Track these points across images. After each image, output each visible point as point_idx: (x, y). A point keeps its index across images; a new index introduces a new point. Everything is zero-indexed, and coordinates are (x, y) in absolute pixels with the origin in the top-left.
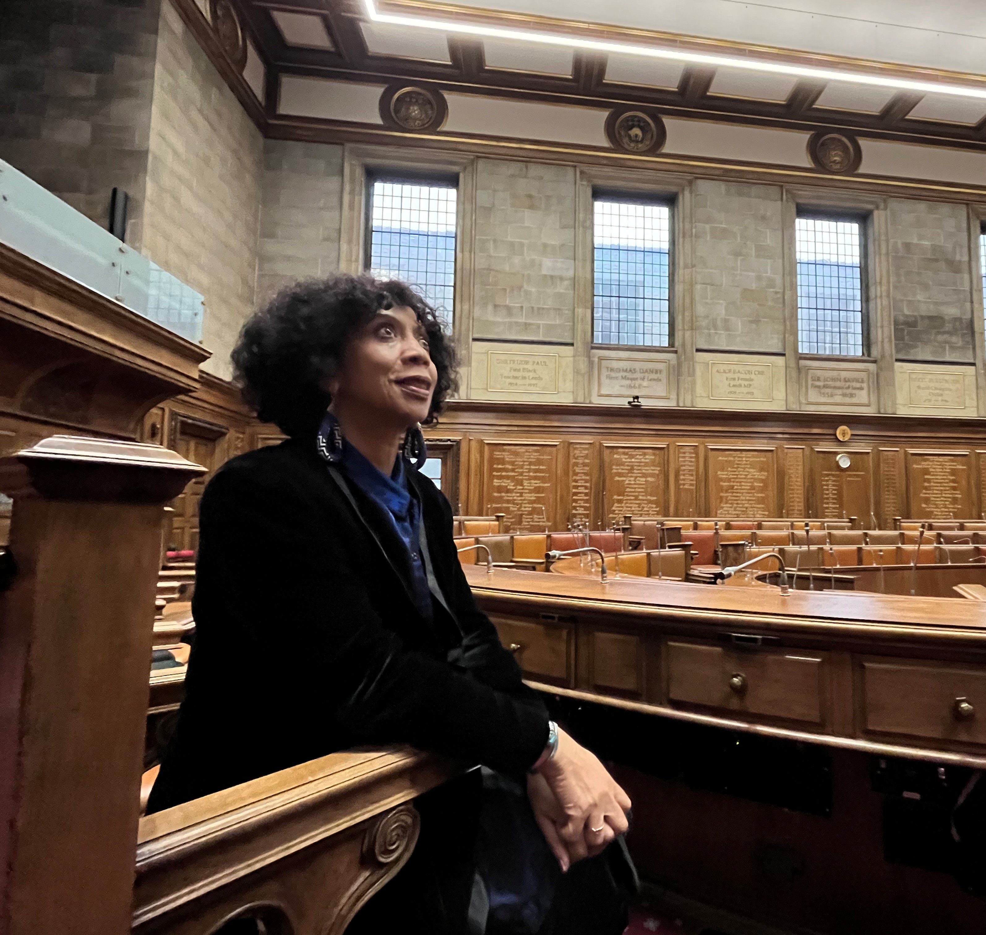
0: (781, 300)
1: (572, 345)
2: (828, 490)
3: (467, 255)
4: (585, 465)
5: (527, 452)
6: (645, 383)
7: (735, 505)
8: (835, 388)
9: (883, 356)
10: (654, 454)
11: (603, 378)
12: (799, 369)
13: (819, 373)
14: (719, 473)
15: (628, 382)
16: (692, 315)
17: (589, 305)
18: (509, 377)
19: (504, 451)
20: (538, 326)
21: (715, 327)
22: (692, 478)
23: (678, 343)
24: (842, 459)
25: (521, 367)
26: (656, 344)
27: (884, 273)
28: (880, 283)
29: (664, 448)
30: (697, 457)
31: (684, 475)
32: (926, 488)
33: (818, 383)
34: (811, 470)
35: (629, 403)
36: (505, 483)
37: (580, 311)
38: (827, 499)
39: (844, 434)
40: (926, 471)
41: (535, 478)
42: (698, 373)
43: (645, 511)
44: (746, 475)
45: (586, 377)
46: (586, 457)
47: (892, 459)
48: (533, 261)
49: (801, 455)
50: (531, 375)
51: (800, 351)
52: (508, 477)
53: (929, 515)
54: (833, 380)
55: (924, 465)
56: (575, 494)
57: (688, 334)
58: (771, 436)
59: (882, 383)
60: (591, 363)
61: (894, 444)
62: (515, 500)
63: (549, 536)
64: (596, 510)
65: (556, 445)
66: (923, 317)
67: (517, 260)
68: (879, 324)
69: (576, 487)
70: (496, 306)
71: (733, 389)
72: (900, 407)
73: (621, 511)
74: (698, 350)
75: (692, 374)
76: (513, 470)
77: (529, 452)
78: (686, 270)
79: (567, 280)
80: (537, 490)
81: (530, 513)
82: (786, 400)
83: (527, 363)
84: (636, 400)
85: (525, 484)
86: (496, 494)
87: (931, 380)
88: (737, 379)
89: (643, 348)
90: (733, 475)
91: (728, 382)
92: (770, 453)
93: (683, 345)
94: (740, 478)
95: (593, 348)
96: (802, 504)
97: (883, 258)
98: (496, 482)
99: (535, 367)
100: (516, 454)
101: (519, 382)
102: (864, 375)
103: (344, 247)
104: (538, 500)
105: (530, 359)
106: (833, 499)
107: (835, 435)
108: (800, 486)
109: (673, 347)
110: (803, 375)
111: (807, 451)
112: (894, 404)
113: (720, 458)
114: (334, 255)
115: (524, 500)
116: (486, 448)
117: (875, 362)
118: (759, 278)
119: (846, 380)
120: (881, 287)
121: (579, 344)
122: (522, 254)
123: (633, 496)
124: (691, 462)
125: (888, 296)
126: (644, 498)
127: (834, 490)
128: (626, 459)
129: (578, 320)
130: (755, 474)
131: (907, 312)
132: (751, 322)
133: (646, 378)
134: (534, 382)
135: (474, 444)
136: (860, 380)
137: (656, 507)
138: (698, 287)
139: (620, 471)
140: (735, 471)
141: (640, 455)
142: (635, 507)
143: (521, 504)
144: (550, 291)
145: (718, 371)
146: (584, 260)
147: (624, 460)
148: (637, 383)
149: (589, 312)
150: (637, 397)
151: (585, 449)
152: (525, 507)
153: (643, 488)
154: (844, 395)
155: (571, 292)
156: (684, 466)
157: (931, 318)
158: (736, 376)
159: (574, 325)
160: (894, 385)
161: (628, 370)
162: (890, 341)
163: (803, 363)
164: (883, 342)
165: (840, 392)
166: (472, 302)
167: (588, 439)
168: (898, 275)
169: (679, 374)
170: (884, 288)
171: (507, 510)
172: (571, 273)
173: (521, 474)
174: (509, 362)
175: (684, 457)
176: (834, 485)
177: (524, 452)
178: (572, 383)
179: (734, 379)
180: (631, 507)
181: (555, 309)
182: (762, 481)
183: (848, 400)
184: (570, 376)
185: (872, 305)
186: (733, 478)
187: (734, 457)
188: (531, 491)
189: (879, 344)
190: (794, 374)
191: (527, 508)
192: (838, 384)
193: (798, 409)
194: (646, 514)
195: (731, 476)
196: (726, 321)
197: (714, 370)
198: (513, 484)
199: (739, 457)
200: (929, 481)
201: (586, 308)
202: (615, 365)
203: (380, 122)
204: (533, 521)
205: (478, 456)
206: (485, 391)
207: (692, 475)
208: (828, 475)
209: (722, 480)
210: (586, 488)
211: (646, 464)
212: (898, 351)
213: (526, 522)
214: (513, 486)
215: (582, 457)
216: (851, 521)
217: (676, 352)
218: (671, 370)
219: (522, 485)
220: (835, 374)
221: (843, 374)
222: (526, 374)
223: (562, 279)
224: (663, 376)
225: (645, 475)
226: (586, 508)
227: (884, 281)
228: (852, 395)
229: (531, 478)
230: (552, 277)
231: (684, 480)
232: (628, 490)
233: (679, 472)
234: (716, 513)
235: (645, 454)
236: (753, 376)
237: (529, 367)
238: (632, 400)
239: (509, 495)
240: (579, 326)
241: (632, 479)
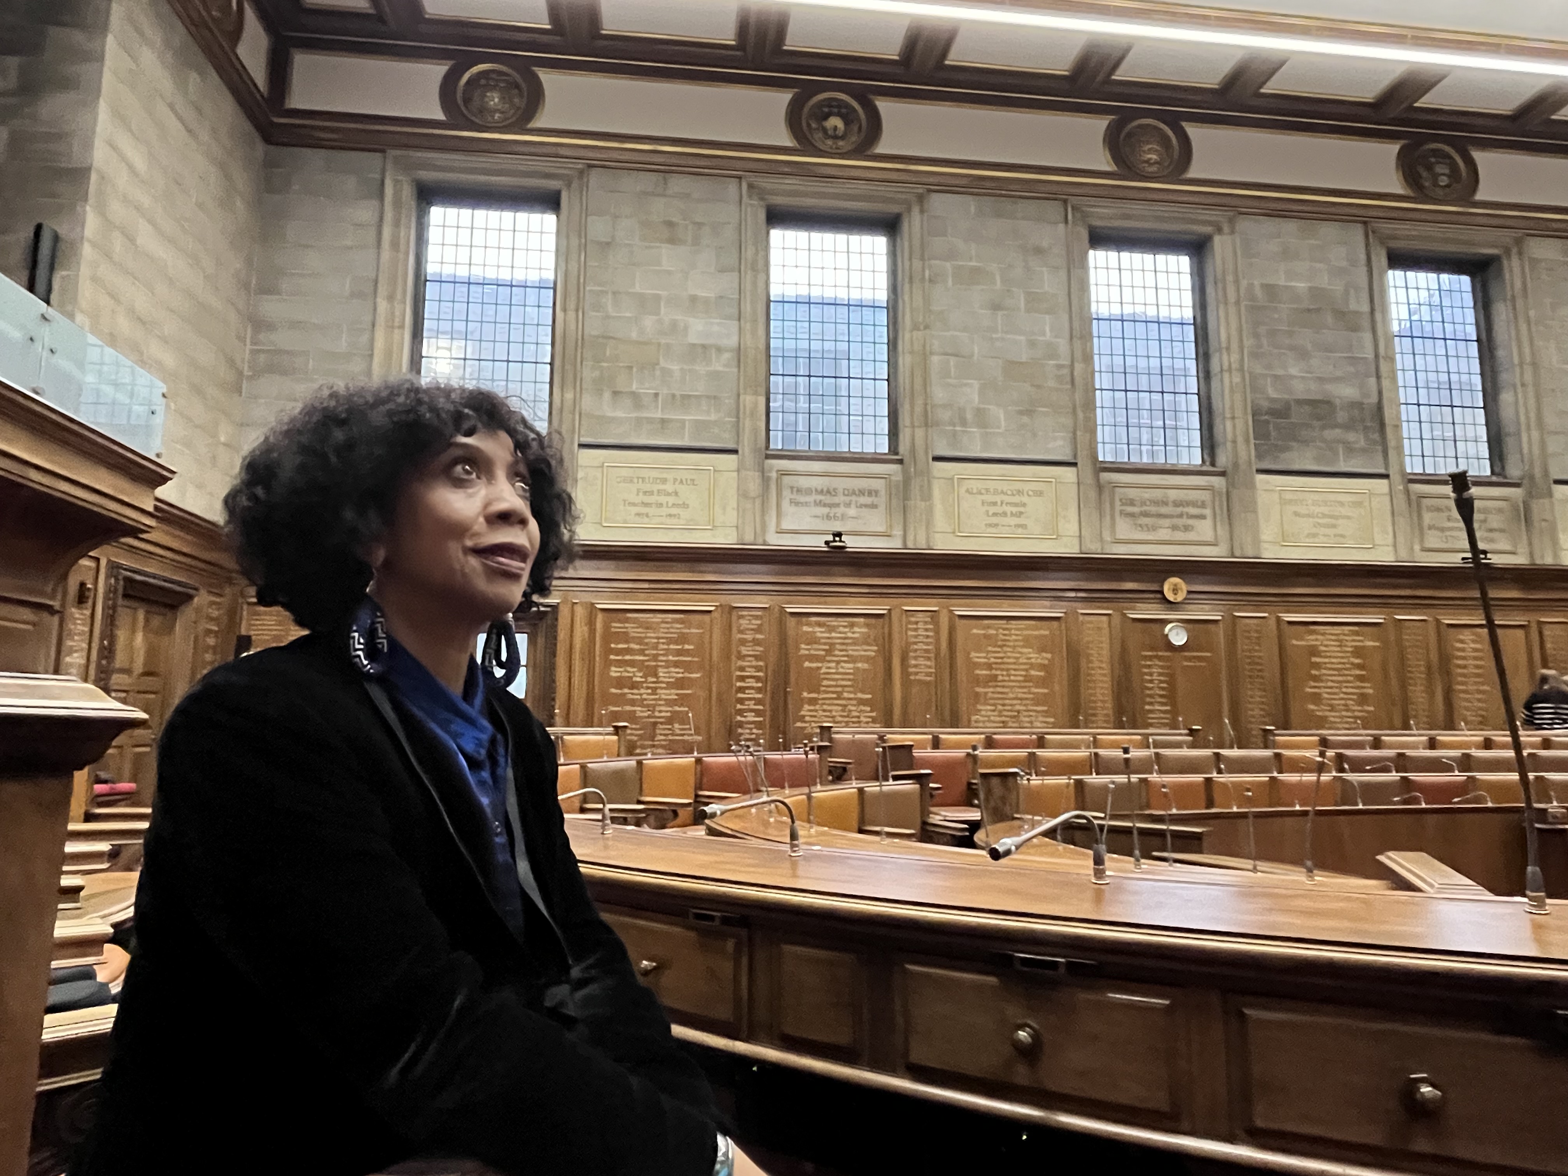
0: (1068, 379)
1: (735, 452)
2: (1151, 681)
3: (571, 314)
4: (756, 642)
5: (663, 622)
6: (852, 512)
7: (1000, 707)
8: (1160, 516)
9: (1236, 465)
10: (867, 625)
11: (785, 504)
12: (1100, 487)
13: (1132, 493)
14: (973, 654)
15: (826, 510)
16: (926, 404)
17: (763, 390)
18: (634, 504)
19: (627, 620)
20: (683, 422)
21: (964, 422)
22: (929, 663)
23: (904, 448)
24: (1174, 632)
25: (656, 487)
26: (869, 449)
27: (1234, 333)
28: (1228, 349)
29: (883, 615)
30: (937, 631)
31: (916, 658)
32: (1316, 679)
33: (1130, 509)
34: (1124, 650)
35: (827, 543)
36: (628, 672)
37: (748, 399)
38: (1151, 696)
39: (1175, 591)
40: (1313, 651)
41: (676, 664)
42: (936, 493)
43: (853, 717)
44: (1017, 658)
45: (758, 502)
46: (758, 630)
47: (1257, 631)
48: (674, 325)
49: (1106, 625)
50: (671, 500)
51: (1101, 459)
52: (632, 663)
53: (1321, 722)
54: (1156, 503)
55: (1311, 640)
56: (741, 690)
57: (920, 433)
58: (1056, 595)
59: (1236, 507)
60: (765, 480)
61: (1258, 607)
62: (646, 700)
63: (699, 761)
64: (774, 718)
65: (710, 612)
66: (1299, 402)
67: (649, 322)
68: (1228, 415)
69: (742, 679)
70: (616, 393)
71: (994, 520)
72: (1266, 545)
73: (815, 716)
74: (937, 459)
75: (927, 496)
76: (642, 652)
77: (667, 623)
78: (915, 333)
79: (727, 351)
80: (680, 683)
81: (670, 721)
82: (1080, 536)
83: (664, 481)
84: (837, 539)
85: (661, 674)
86: (613, 690)
87: (1315, 503)
88: (999, 503)
89: (848, 455)
90: (995, 658)
91: (986, 508)
92: (1055, 624)
93: (913, 450)
94: (1008, 663)
95: (768, 457)
96: (1109, 705)
97: (1232, 310)
98: (615, 671)
99: (678, 486)
100: (648, 627)
101: (651, 511)
102: (1205, 496)
103: (383, 305)
104: (682, 700)
105: (669, 476)
106: (1161, 696)
107: (1162, 592)
108: (1104, 675)
109: (897, 454)
110: (1106, 496)
111: (1117, 620)
112: (1257, 541)
113: (975, 631)
114: (368, 318)
115: (660, 699)
116: (600, 617)
117: (1223, 474)
118: (1032, 344)
119: (1177, 504)
120: (1229, 355)
121: (746, 449)
122: (658, 314)
123: (833, 692)
124: (928, 637)
125: (1241, 369)
126: (852, 696)
127: (1161, 682)
128: (822, 632)
129: (744, 413)
130: (1032, 655)
131: (1272, 393)
132: (1021, 413)
133: (853, 503)
134: (674, 511)
135: (580, 611)
136: (1199, 503)
137: (871, 711)
138: (935, 359)
139: (812, 652)
140: (999, 652)
141: (845, 627)
142: (836, 710)
143: (654, 706)
144: (701, 368)
145: (967, 491)
146: (755, 321)
147: (819, 635)
148: (839, 511)
149: (762, 400)
150: (839, 535)
151: (756, 617)
152: (660, 711)
153: (849, 680)
154: (1174, 528)
155: (735, 370)
156: (915, 643)
157: (1313, 403)
158: (998, 499)
159: (738, 422)
160: (1255, 512)
161: (825, 490)
162: (1247, 441)
163: (1105, 476)
164: (1234, 442)
165: (1167, 522)
166: (578, 389)
167: (762, 602)
168: (1256, 336)
169: (906, 498)
170: (1235, 357)
171: (632, 717)
172: (733, 341)
173: (655, 658)
174: (636, 480)
175: (916, 630)
176: (1160, 674)
177: (658, 623)
178: (735, 513)
179: (995, 504)
180: (830, 711)
181: (708, 397)
182: (1042, 667)
183: (1180, 536)
184: (733, 503)
185: (1215, 384)
186: (996, 663)
187: (997, 629)
188: (670, 686)
189: (1229, 445)
190: (1093, 494)
191: (664, 712)
192: (1164, 510)
193: (1099, 551)
194: (853, 722)
195: (993, 660)
196: (979, 413)
197: (963, 490)
198: (641, 674)
199: (1004, 629)
200: (1317, 666)
201: (756, 393)
202: (804, 482)
203: (440, 116)
204: (672, 735)
205: (586, 629)
206: (598, 526)
207: (929, 659)
208: (1150, 658)
209: (977, 665)
210: (758, 679)
211: (855, 642)
212: (1260, 457)
213: (661, 735)
214: (641, 677)
215: (752, 630)
216: (1192, 732)
217: (901, 462)
218: (894, 491)
219: (656, 675)
220: (1158, 494)
221: (1173, 494)
222: (663, 499)
223: (719, 350)
224: (882, 500)
225: (853, 660)
226: (758, 713)
227: (1235, 346)
228: (1187, 528)
229: (668, 664)
230: (704, 347)
231: (916, 666)
232: (825, 683)
233: (907, 653)
234: (969, 721)
235: (852, 625)
236: (1025, 499)
237: (669, 487)
238: (831, 538)
239: (635, 691)
240: (747, 424)
241: (833, 665)
